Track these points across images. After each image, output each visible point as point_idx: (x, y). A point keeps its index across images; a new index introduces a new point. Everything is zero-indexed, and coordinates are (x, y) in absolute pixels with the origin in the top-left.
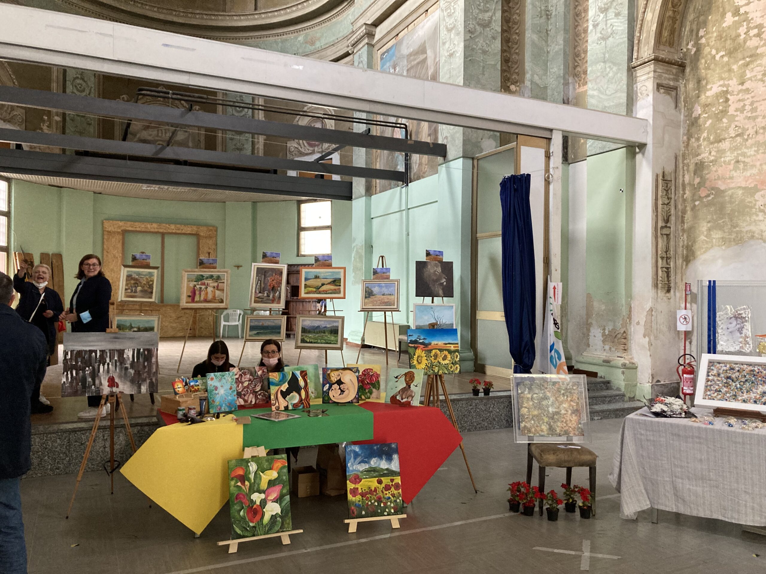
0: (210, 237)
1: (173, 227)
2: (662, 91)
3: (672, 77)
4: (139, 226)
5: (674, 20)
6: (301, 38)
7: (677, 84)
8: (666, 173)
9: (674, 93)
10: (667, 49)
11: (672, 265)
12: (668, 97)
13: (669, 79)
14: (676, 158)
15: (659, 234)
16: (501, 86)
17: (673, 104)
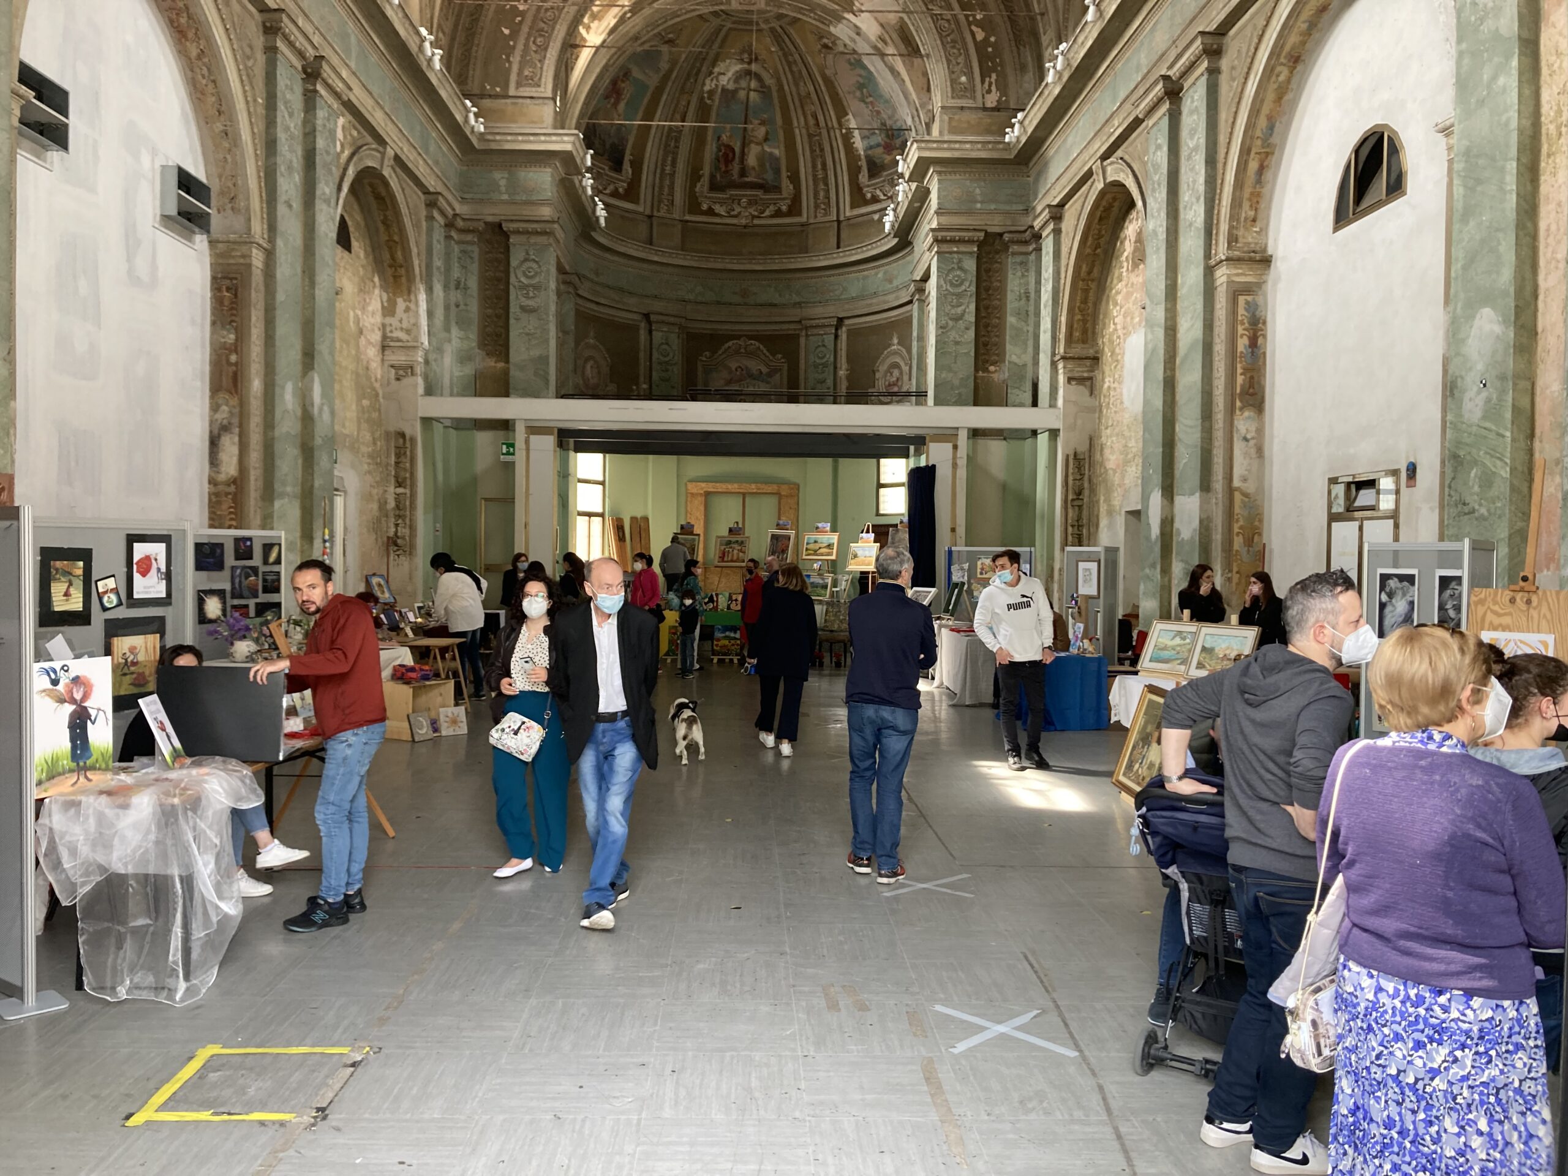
0: (791, 496)
1: (753, 486)
2: (1073, 383)
3: (1086, 369)
4: (721, 487)
5: (1084, 321)
6: (880, 275)
7: (1091, 374)
8: (1077, 453)
9: (1088, 383)
10: (1080, 346)
11: (1085, 531)
12: (1081, 387)
13: (1082, 372)
14: (1090, 439)
15: (1069, 506)
16: (976, 370)
17: (1087, 393)
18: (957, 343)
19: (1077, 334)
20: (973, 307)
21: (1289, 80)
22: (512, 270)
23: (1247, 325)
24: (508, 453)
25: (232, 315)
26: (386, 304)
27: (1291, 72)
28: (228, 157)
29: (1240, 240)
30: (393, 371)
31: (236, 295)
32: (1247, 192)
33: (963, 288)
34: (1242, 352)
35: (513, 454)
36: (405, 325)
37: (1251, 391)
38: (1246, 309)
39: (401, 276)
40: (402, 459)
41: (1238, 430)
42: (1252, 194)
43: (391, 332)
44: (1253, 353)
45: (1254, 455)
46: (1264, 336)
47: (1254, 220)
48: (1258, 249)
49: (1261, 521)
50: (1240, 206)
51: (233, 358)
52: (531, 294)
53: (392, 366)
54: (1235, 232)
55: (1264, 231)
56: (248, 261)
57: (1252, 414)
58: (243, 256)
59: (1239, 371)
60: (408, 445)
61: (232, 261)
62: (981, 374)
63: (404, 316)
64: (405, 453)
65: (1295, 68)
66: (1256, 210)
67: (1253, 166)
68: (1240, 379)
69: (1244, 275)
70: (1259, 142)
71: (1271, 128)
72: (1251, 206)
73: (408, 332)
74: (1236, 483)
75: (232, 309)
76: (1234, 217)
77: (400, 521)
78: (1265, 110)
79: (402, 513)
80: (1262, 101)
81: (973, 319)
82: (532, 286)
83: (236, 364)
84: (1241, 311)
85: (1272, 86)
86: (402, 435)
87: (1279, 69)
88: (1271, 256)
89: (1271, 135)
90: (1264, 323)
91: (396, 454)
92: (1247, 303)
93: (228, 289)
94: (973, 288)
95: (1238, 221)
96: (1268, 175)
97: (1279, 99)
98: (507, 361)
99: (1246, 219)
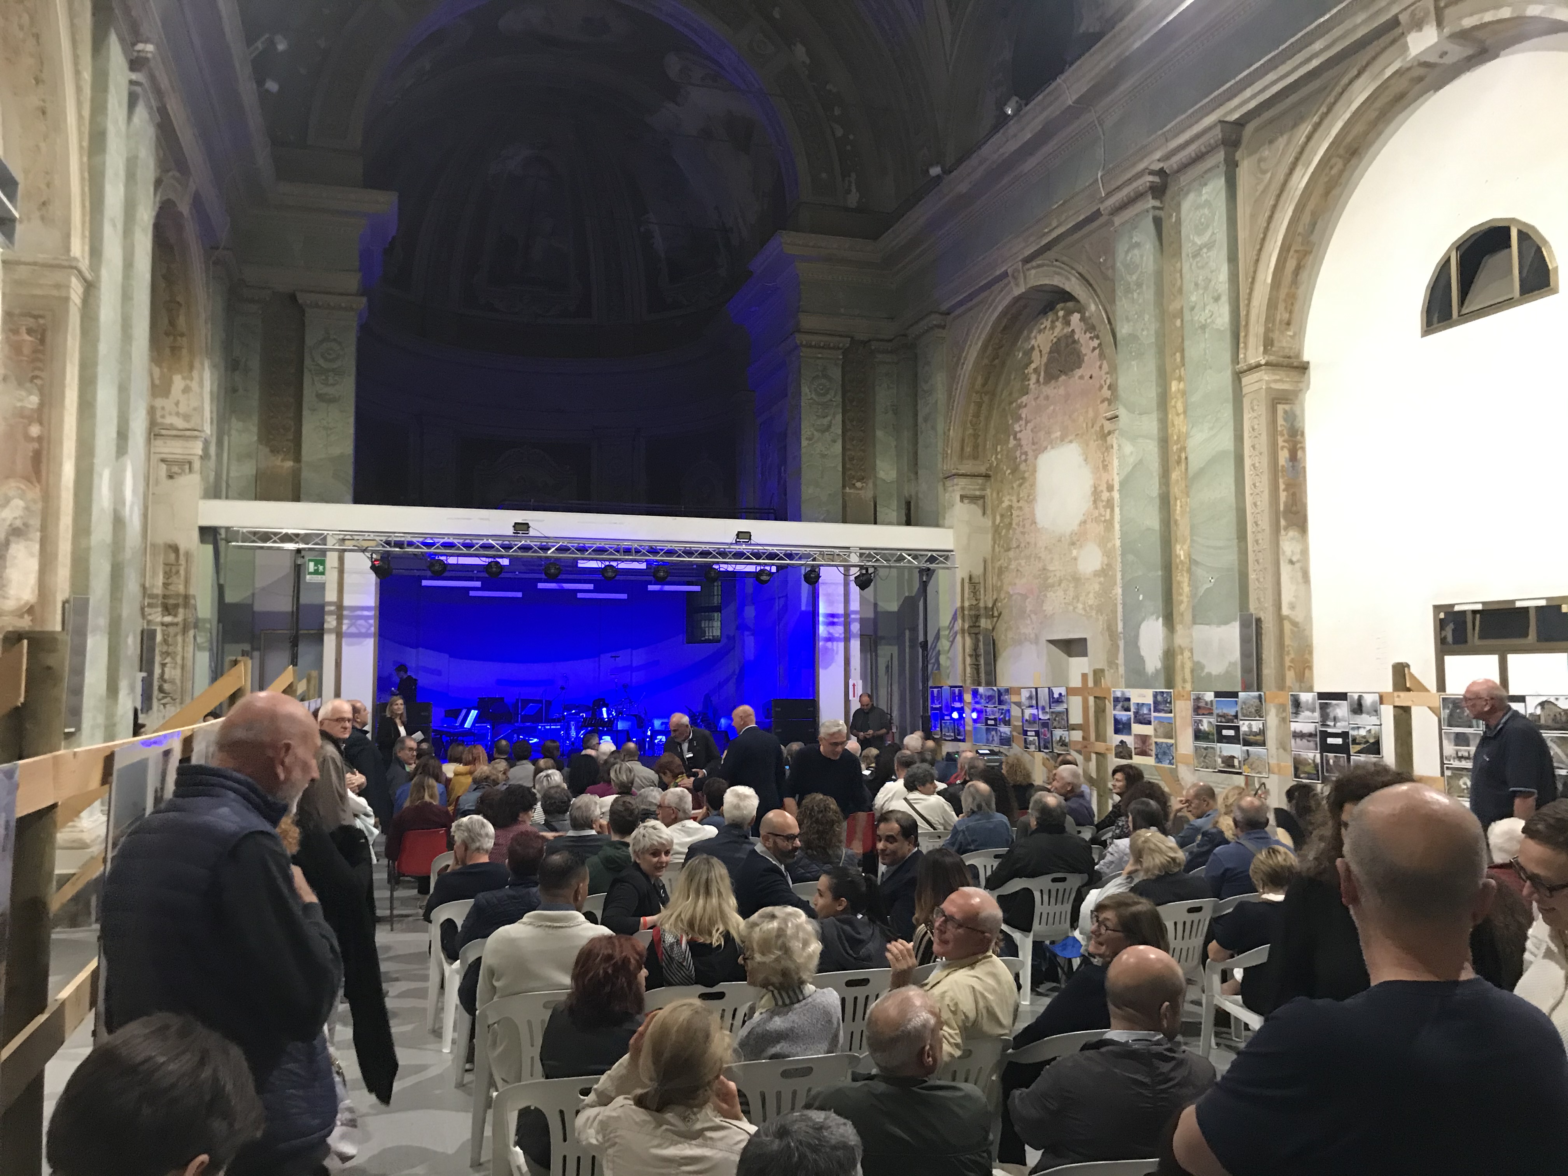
2: (966, 501)
3: (978, 487)
5: (976, 436)
7: (983, 493)
8: (973, 576)
9: (981, 502)
10: (972, 462)
11: (982, 661)
12: (973, 506)
13: (975, 490)
14: (985, 562)
15: (967, 633)
16: (844, 487)
17: (980, 512)
18: (823, 456)
19: (968, 450)
20: (839, 417)
21: (1341, 172)
22: (306, 350)
23: (1286, 436)
24: (316, 572)
25: (35, 369)
26: (157, 382)
27: (1345, 165)
28: (43, 145)
29: (1276, 343)
30: (164, 467)
31: (42, 341)
32: (1283, 293)
33: (829, 397)
34: (1283, 466)
35: (323, 573)
36: (182, 409)
37: (1294, 508)
38: (1285, 420)
39: (180, 348)
40: (174, 579)
41: (1284, 552)
42: (1287, 294)
43: (163, 417)
44: (1293, 467)
45: (1300, 580)
46: (1303, 449)
47: (1288, 324)
48: (1292, 354)
49: (1311, 653)
50: (1276, 308)
51: (35, 430)
52: (331, 381)
53: (163, 460)
54: (1271, 335)
55: (1300, 335)
56: (64, 294)
57: (1296, 533)
58: (58, 286)
59: (1282, 486)
60: (182, 560)
61: (38, 292)
62: (847, 490)
63: (182, 399)
64: (178, 572)
65: (1349, 161)
66: (1291, 312)
67: (1291, 264)
68: (1283, 496)
69: (1282, 382)
70: (1300, 239)
71: (1313, 225)
72: (1286, 308)
73: (187, 417)
74: (1285, 611)
75: (33, 361)
76: (1270, 318)
77: (168, 660)
78: (1310, 206)
79: (171, 649)
80: (1311, 194)
81: (840, 432)
82: (333, 370)
83: (40, 439)
84: (1280, 421)
85: (1324, 179)
86: (175, 549)
87: (1333, 161)
88: (1308, 363)
89: (1312, 232)
90: (1303, 434)
91: (165, 573)
92: (1286, 412)
93: (30, 331)
94: (839, 399)
95: (1274, 322)
96: (1304, 275)
97: (1327, 193)
98: (298, 459)
99: (1281, 321)
